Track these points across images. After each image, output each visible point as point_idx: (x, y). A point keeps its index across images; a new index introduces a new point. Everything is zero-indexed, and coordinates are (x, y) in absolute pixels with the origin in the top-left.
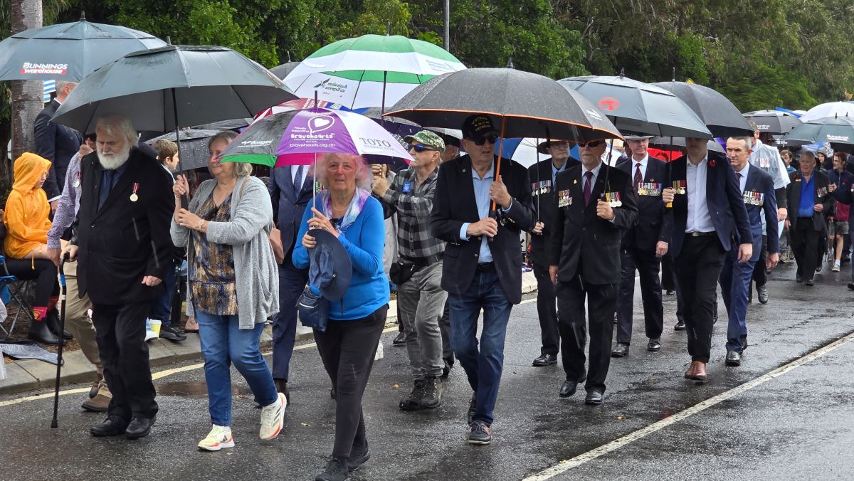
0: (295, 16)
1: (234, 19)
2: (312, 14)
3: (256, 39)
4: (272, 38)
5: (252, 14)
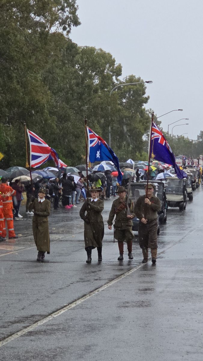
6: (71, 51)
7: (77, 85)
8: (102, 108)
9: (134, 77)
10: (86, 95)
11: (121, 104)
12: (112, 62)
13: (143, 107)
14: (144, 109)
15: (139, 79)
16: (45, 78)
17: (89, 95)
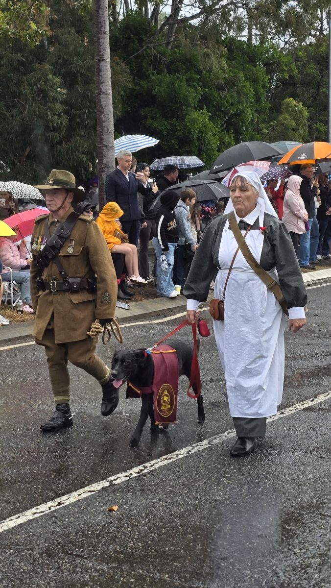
0: (244, 117)
1: (209, 120)
2: (253, 115)
3: (222, 131)
4: (230, 130)
5: (219, 117)
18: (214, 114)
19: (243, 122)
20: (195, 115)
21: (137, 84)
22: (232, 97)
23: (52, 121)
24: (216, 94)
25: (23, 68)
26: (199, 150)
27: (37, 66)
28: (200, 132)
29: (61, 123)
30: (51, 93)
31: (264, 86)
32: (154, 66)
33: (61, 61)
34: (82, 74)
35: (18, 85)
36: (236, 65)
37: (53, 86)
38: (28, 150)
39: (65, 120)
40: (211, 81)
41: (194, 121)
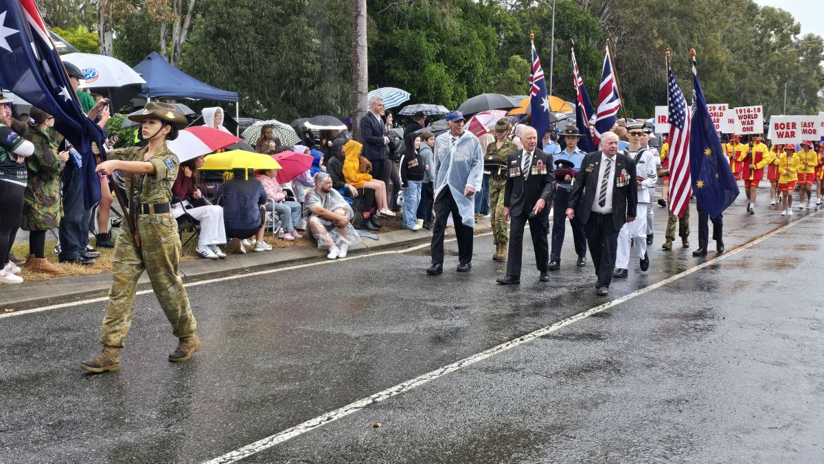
0: (475, 70)
1: (445, 72)
2: (484, 69)
3: (456, 82)
5: (454, 69)
6: (751, 11)
7: (756, 43)
8: (779, 66)
9: (813, 35)
10: (764, 53)
11: (798, 62)
12: (791, 21)
13: (820, 64)
14: (821, 67)
15: (818, 37)
16: (724, 37)
17: (768, 53)
18: (449, 67)
19: (475, 75)
20: (433, 67)
21: (382, 38)
22: (466, 52)
23: (306, 68)
24: (452, 49)
25: (282, 20)
26: (435, 99)
27: (294, 17)
28: (437, 82)
29: (314, 70)
30: (307, 43)
31: (493, 44)
32: (398, 23)
33: (315, 14)
34: (334, 27)
35: (277, 35)
36: (470, 24)
37: (308, 37)
38: (283, 93)
39: (318, 67)
40: (448, 37)
41: (432, 73)
